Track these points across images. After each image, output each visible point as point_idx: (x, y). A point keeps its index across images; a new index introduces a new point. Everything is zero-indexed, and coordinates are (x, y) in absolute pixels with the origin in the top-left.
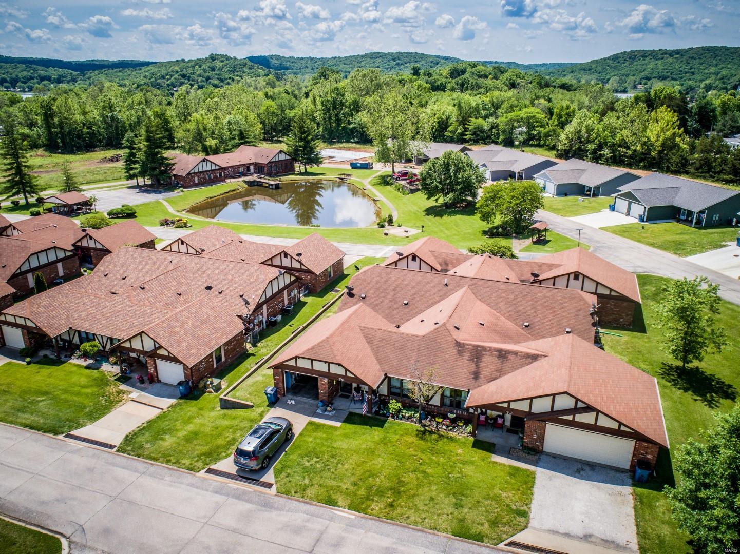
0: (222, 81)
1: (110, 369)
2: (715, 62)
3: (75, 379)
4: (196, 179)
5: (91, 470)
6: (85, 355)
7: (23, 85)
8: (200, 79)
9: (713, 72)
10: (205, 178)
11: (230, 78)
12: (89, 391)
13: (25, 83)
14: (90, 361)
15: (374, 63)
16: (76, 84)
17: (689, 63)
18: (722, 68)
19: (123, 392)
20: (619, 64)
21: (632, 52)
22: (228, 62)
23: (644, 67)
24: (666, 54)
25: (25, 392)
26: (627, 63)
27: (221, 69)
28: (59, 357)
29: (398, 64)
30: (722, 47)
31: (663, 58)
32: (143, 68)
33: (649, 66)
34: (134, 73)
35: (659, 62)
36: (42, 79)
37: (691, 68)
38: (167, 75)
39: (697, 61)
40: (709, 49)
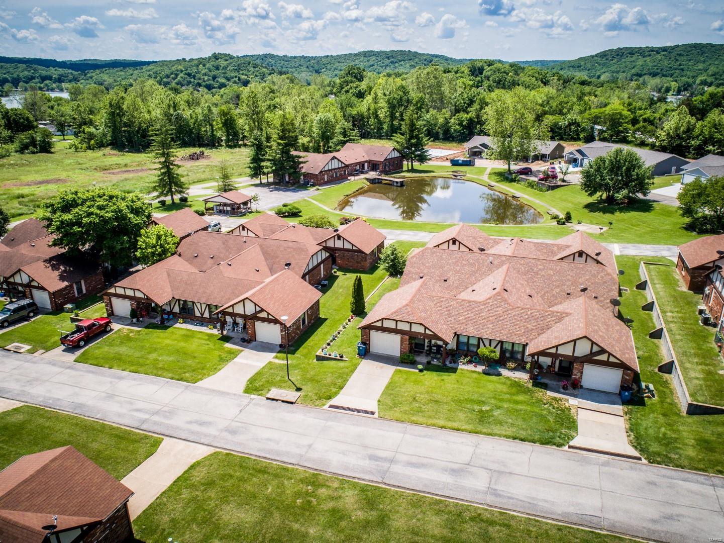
0: (228, 80)
2: (703, 59)
4: (326, 177)
7: (24, 85)
8: (206, 78)
9: (702, 68)
11: (236, 77)
13: (27, 83)
15: (368, 61)
16: (79, 83)
17: (677, 60)
18: (710, 65)
20: (608, 61)
21: (619, 49)
23: (634, 64)
24: (653, 51)
26: (615, 60)
27: (225, 68)
29: (392, 62)
30: (708, 44)
31: (650, 55)
32: (144, 67)
33: (638, 63)
34: (136, 72)
35: (648, 59)
36: (43, 79)
37: (680, 65)
38: (172, 74)
39: (685, 58)
40: (695, 46)
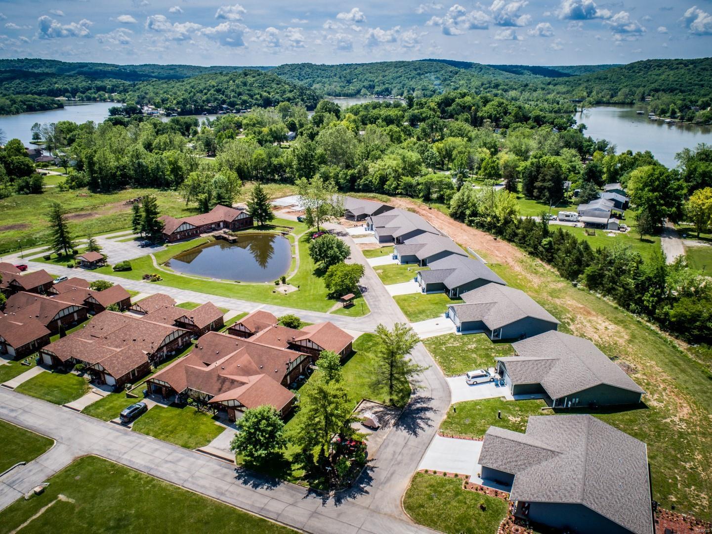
0: (252, 97)
1: (87, 377)
3: (71, 381)
4: (178, 236)
5: (69, 419)
6: (77, 370)
7: (81, 95)
8: (232, 94)
10: (185, 235)
11: (258, 94)
12: (76, 387)
14: (80, 373)
16: (127, 94)
17: (700, 75)
19: (90, 388)
20: (634, 74)
21: (649, 61)
22: (258, 77)
23: (657, 77)
25: (49, 386)
27: (251, 85)
28: (66, 370)
31: (677, 68)
33: (661, 77)
35: (672, 73)
36: (98, 89)
39: (709, 73)
